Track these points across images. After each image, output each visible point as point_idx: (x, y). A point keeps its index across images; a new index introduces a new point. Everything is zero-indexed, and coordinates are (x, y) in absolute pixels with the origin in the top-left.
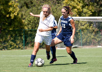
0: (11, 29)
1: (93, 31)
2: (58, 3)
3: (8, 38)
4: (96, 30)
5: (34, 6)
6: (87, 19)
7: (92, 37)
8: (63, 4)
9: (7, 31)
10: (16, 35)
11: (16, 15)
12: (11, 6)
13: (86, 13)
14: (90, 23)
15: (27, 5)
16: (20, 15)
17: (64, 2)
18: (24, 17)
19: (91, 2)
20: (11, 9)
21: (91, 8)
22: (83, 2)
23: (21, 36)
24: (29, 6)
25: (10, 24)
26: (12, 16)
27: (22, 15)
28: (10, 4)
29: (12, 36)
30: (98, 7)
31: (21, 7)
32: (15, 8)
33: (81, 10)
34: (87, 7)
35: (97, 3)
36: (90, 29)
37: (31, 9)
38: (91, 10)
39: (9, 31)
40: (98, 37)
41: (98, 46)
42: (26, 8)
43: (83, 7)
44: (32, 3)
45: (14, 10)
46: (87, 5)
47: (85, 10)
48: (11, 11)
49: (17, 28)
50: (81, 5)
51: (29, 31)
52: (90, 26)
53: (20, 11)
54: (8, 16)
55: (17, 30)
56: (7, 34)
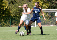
0: (4, 16)
1: (48, 17)
2: (30, 2)
3: (2, 21)
4: (50, 16)
5: (16, 3)
6: (45, 10)
7: (48, 20)
8: (32, 2)
9: (1, 17)
10: (7, 19)
11: (7, 8)
12: (4, 3)
13: (44, 7)
14: (47, 13)
15: (12, 2)
16: (9, 8)
17: (33, 1)
18: (11, 9)
19: (47, 1)
20: (4, 5)
21: (47, 4)
22: (43, 1)
23: (9, 19)
24: (14, 3)
25: (3, 13)
26: (4, 8)
27: (10, 8)
28: (3, 2)
29: (4, 19)
30: (51, 4)
31: (10, 4)
32: (6, 4)
33: (42, 5)
34: (45, 4)
35: (51, 2)
36: (47, 16)
37: (15, 5)
38: (47, 6)
39: (3, 17)
40: (51, 20)
41: (51, 25)
42: (12, 4)
43: (43, 4)
44: (15, 1)
45: (6, 5)
46: (45, 3)
47: (44, 6)
48: (4, 6)
49: (7, 15)
50: (42, 3)
51: (13, 17)
52: (47, 14)
53: (9, 6)
54: (2, 8)
55: (7, 16)
56: (1, 18)
